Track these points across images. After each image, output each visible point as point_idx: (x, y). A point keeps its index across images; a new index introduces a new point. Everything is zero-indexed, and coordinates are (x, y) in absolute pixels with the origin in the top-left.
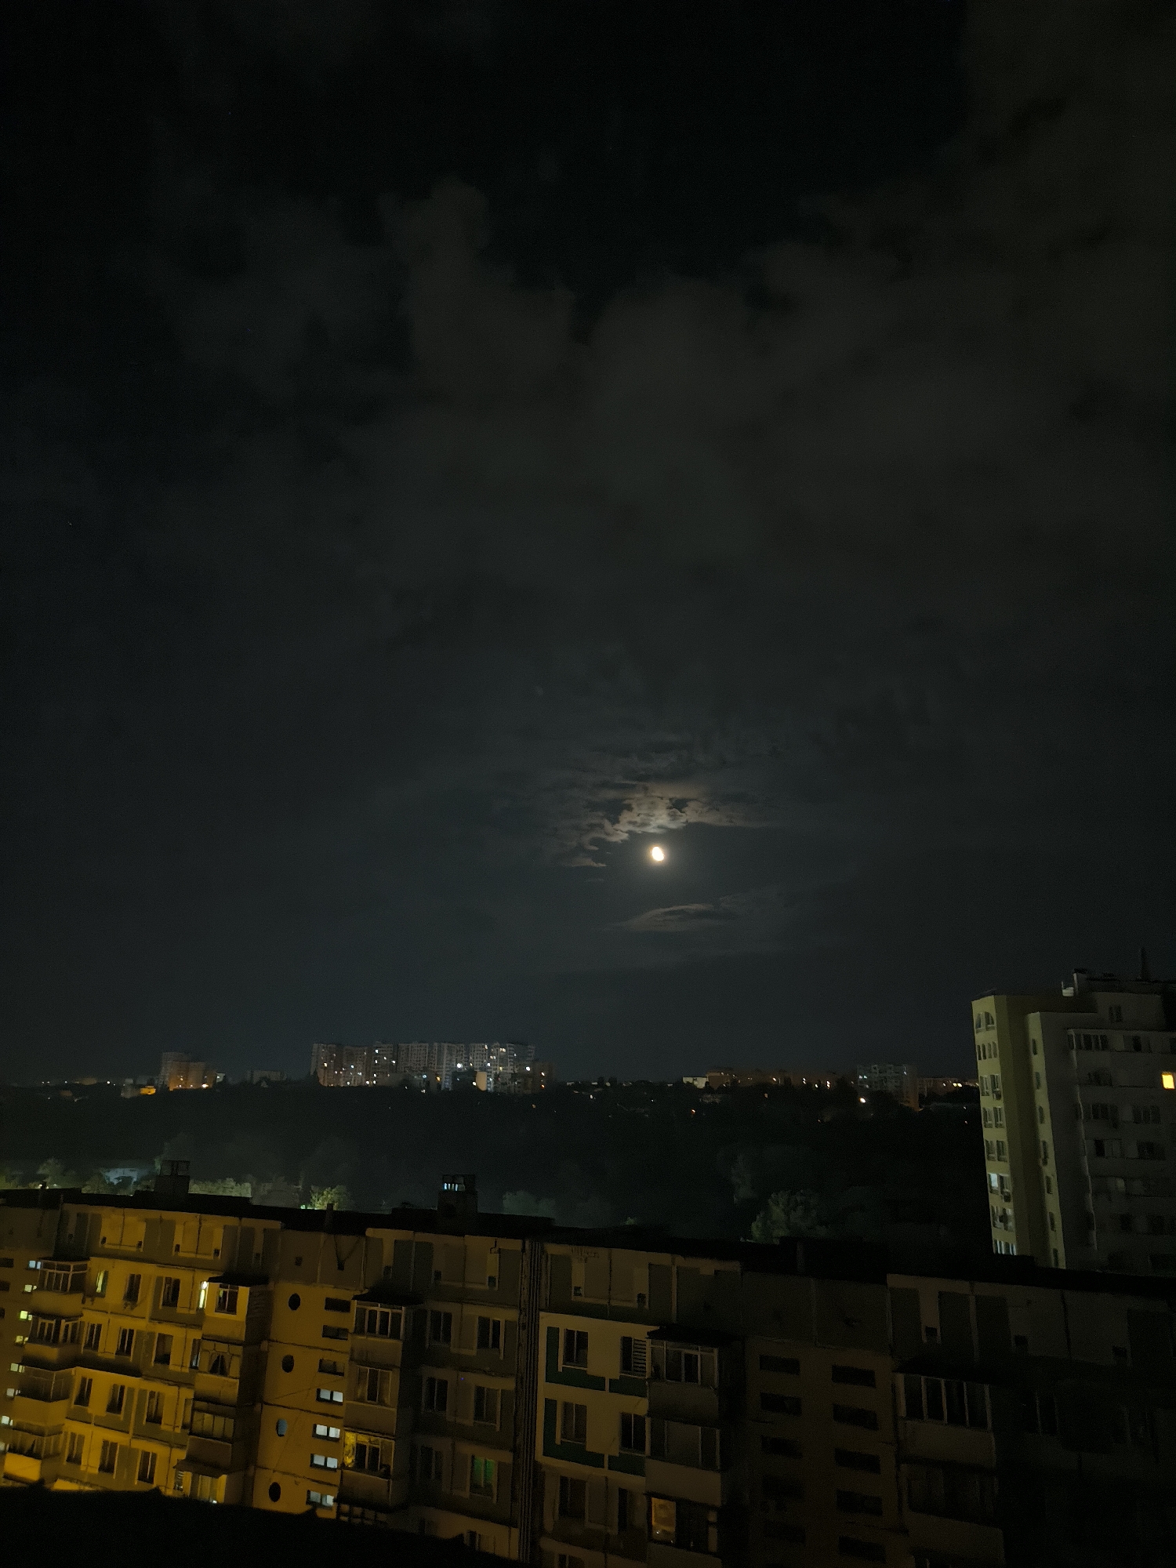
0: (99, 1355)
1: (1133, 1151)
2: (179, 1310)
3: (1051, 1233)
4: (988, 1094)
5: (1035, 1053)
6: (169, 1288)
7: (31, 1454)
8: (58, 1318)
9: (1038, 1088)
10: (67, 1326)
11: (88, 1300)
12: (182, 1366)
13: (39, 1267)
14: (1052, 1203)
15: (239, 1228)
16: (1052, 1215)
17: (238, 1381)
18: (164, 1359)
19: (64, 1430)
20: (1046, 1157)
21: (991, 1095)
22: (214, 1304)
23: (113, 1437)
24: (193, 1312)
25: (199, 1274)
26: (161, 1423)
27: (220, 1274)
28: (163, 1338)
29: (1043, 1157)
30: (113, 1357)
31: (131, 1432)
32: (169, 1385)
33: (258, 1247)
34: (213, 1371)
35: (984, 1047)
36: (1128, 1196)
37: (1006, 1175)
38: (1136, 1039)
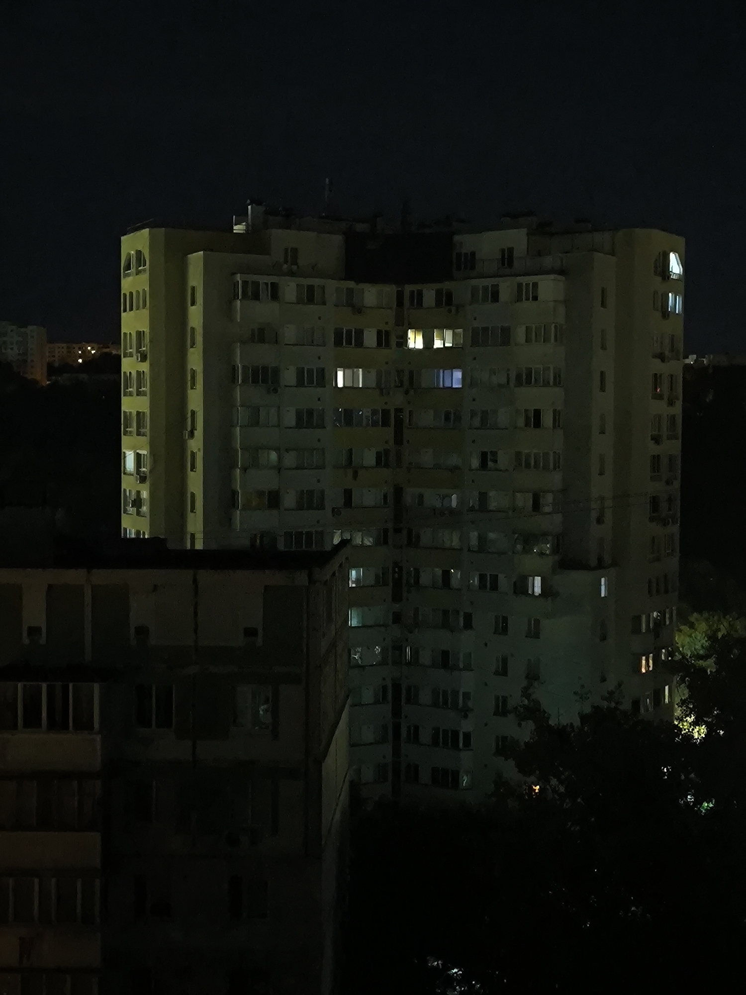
1: (290, 419)
3: (190, 516)
4: (131, 355)
5: (193, 304)
9: (192, 347)
14: (195, 482)
16: (193, 495)
20: (193, 429)
21: (135, 357)
29: (189, 429)
35: (131, 294)
36: (279, 469)
37: (145, 452)
38: (311, 288)
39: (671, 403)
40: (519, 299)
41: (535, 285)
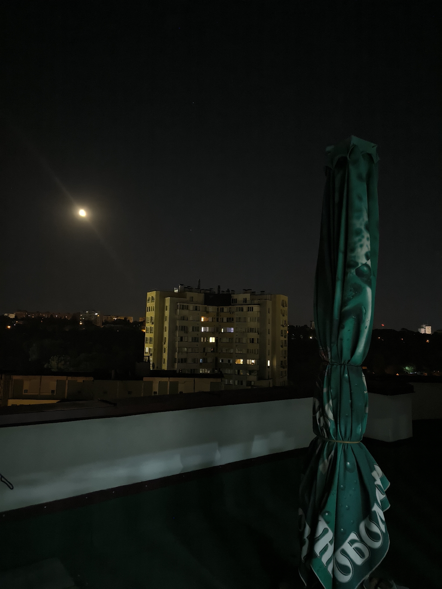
1: (190, 340)
3: (163, 365)
4: (149, 323)
5: (166, 310)
9: (166, 321)
16: (164, 359)
20: (165, 342)
29: (164, 342)
35: (149, 307)
36: (187, 353)
37: (152, 348)
38: (196, 307)
39: (285, 337)
40: (248, 311)
41: (252, 307)
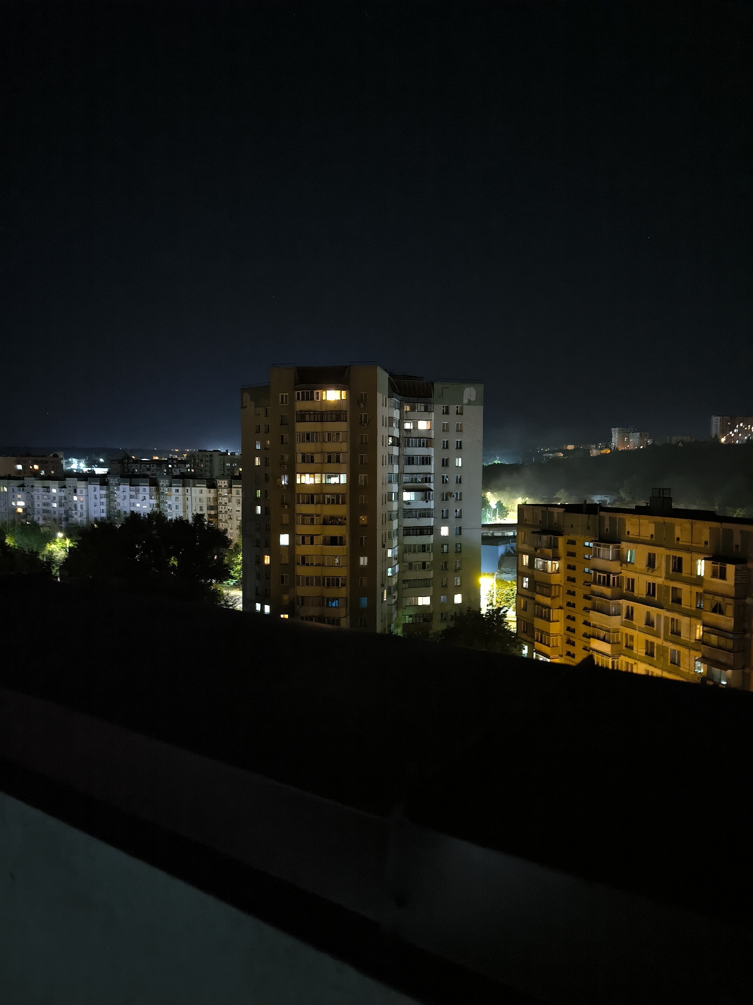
0: (636, 595)
2: (683, 575)
6: (675, 561)
7: (604, 640)
8: (609, 574)
10: (614, 578)
11: (624, 565)
12: (691, 606)
13: (591, 545)
15: (721, 530)
17: (733, 619)
18: (678, 601)
19: (620, 631)
22: (710, 573)
23: (651, 639)
24: (695, 577)
25: (695, 555)
26: (680, 635)
27: (711, 556)
28: (674, 589)
30: (644, 596)
31: (662, 636)
32: (683, 616)
33: (737, 540)
34: (714, 610)
